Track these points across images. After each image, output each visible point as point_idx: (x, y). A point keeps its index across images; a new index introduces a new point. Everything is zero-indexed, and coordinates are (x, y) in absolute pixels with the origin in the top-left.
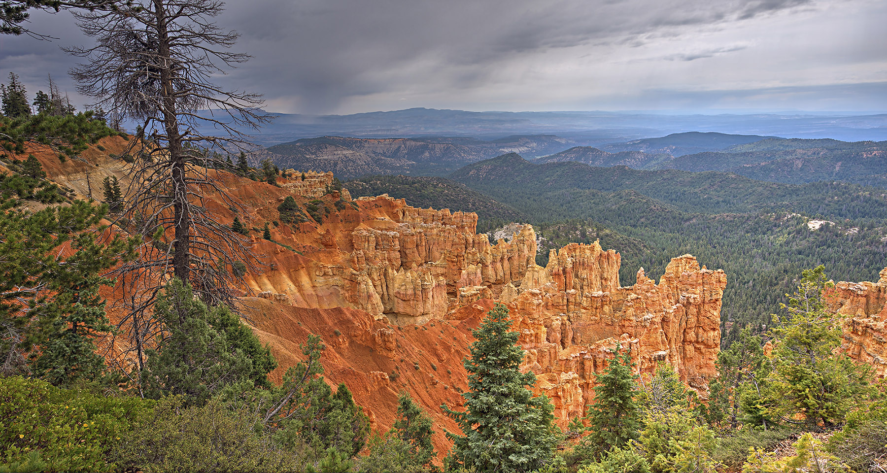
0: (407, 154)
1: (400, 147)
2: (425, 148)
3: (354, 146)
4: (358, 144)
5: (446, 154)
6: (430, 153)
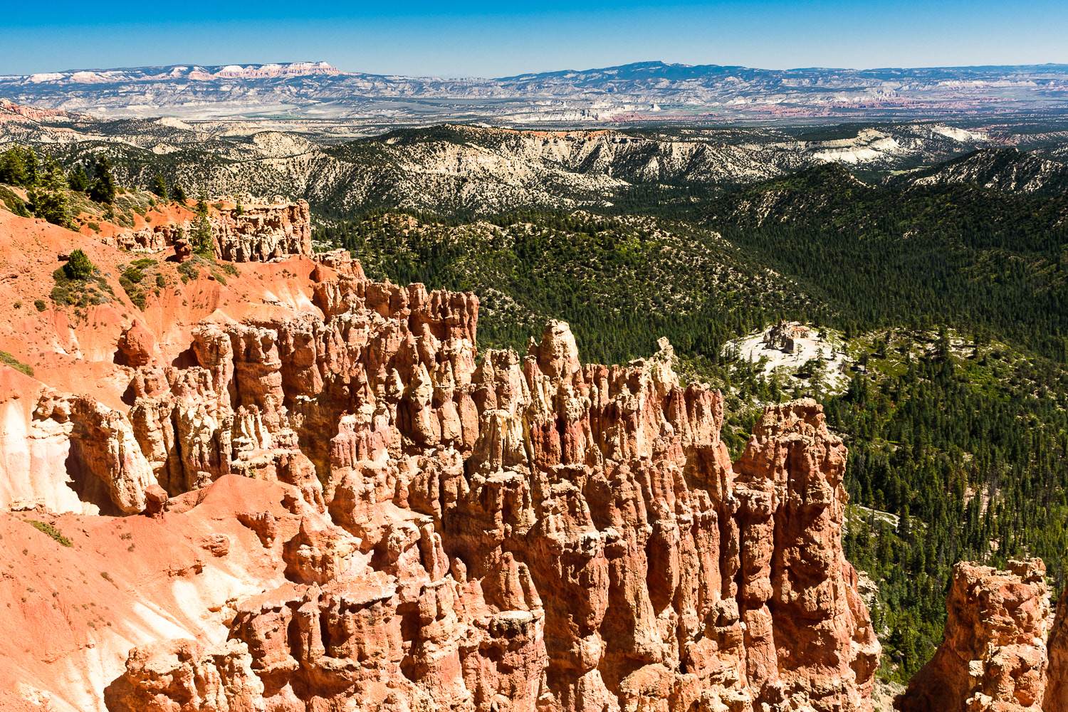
0: (612, 164)
1: (597, 150)
2: (652, 151)
3: (503, 146)
4: (513, 142)
5: (695, 164)
6: (660, 162)
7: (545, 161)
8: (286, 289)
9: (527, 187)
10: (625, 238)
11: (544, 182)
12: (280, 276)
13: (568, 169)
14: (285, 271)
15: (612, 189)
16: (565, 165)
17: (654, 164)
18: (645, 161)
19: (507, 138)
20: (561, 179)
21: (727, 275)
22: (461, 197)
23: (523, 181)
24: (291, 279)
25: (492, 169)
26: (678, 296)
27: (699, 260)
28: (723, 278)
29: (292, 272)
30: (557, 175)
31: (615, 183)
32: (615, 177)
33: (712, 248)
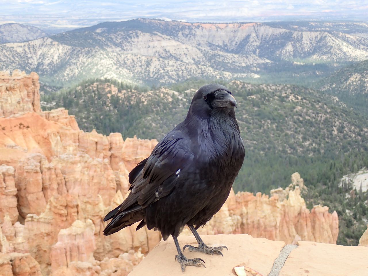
0: (258, 47)
1: (248, 36)
2: (287, 38)
4: (187, 32)
5: (320, 47)
6: (294, 46)
7: (210, 45)
8: (22, 137)
9: (197, 63)
10: (268, 101)
11: (210, 60)
12: (17, 128)
13: (227, 51)
14: (21, 124)
15: (259, 66)
16: (225, 48)
17: (289, 48)
18: (283, 45)
19: (183, 28)
20: (222, 58)
21: (343, 127)
22: (149, 71)
23: (194, 59)
24: (25, 130)
25: (172, 51)
26: (307, 143)
27: (322, 117)
28: (341, 130)
29: (26, 125)
30: (219, 55)
31: (261, 61)
32: (261, 56)
33: (332, 108)
